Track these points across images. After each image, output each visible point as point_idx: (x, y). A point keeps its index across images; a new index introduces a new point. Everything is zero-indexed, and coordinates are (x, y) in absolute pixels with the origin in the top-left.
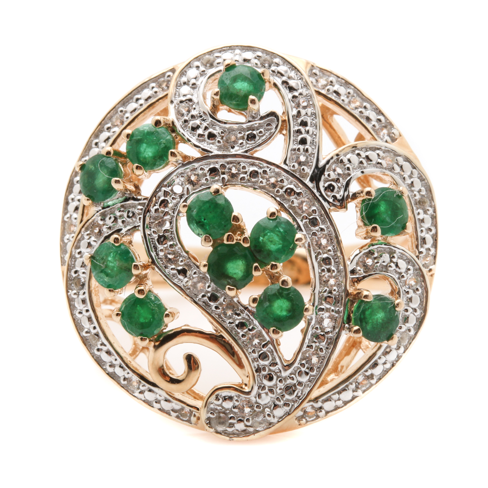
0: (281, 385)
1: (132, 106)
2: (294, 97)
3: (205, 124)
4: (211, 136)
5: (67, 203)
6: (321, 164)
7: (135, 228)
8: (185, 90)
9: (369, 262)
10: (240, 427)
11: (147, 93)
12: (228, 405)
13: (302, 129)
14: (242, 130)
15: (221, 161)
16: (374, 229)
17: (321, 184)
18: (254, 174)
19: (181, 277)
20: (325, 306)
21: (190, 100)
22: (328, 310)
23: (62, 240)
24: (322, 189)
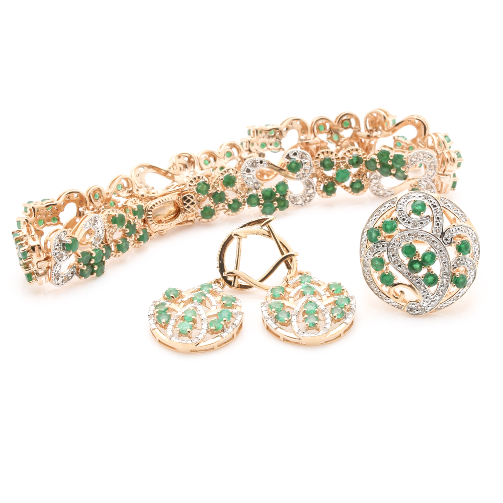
0: (430, 301)
1: (383, 209)
2: (435, 209)
3: (407, 219)
4: (409, 222)
5: (362, 238)
6: (444, 231)
7: (385, 251)
8: (400, 206)
9: (458, 262)
10: (417, 312)
11: (387, 205)
12: (413, 306)
13: (438, 220)
14: (418, 221)
15: (412, 231)
16: (460, 254)
17: (444, 238)
18: (423, 236)
19: (399, 267)
20: (444, 276)
21: (402, 210)
22: (445, 278)
23: (360, 250)
24: (444, 240)
